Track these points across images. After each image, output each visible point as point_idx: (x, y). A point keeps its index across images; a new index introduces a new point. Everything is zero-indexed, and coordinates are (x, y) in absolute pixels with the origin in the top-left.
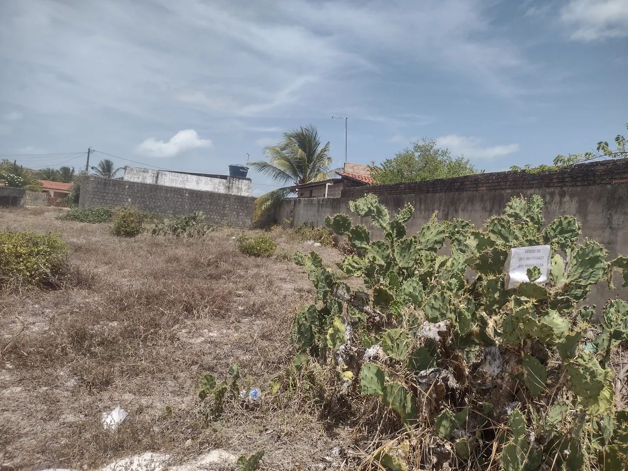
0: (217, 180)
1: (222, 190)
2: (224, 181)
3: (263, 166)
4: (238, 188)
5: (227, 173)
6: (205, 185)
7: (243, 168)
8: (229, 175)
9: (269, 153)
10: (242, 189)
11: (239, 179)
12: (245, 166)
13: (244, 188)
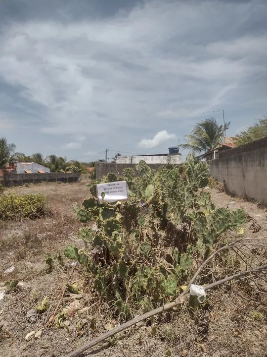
0: (162, 157)
1: (165, 162)
2: (166, 157)
3: (186, 146)
4: (174, 160)
5: (168, 152)
6: (156, 161)
7: (176, 148)
8: (169, 153)
9: (188, 138)
10: (177, 160)
11: (174, 154)
12: (177, 147)
13: (178, 159)
